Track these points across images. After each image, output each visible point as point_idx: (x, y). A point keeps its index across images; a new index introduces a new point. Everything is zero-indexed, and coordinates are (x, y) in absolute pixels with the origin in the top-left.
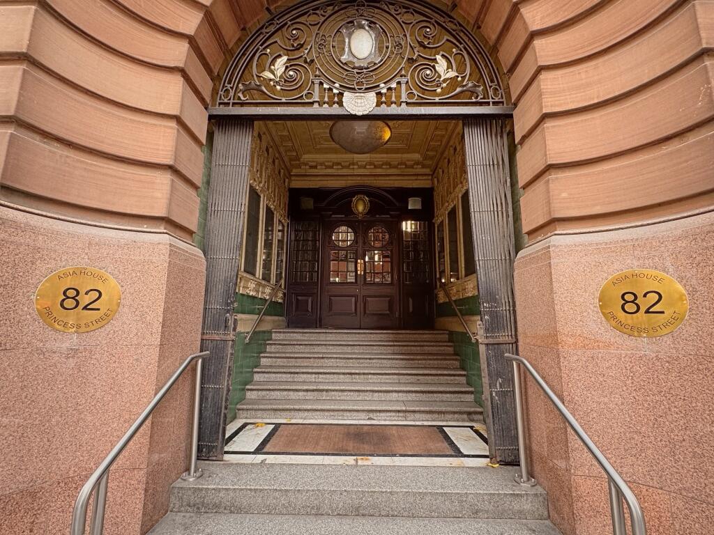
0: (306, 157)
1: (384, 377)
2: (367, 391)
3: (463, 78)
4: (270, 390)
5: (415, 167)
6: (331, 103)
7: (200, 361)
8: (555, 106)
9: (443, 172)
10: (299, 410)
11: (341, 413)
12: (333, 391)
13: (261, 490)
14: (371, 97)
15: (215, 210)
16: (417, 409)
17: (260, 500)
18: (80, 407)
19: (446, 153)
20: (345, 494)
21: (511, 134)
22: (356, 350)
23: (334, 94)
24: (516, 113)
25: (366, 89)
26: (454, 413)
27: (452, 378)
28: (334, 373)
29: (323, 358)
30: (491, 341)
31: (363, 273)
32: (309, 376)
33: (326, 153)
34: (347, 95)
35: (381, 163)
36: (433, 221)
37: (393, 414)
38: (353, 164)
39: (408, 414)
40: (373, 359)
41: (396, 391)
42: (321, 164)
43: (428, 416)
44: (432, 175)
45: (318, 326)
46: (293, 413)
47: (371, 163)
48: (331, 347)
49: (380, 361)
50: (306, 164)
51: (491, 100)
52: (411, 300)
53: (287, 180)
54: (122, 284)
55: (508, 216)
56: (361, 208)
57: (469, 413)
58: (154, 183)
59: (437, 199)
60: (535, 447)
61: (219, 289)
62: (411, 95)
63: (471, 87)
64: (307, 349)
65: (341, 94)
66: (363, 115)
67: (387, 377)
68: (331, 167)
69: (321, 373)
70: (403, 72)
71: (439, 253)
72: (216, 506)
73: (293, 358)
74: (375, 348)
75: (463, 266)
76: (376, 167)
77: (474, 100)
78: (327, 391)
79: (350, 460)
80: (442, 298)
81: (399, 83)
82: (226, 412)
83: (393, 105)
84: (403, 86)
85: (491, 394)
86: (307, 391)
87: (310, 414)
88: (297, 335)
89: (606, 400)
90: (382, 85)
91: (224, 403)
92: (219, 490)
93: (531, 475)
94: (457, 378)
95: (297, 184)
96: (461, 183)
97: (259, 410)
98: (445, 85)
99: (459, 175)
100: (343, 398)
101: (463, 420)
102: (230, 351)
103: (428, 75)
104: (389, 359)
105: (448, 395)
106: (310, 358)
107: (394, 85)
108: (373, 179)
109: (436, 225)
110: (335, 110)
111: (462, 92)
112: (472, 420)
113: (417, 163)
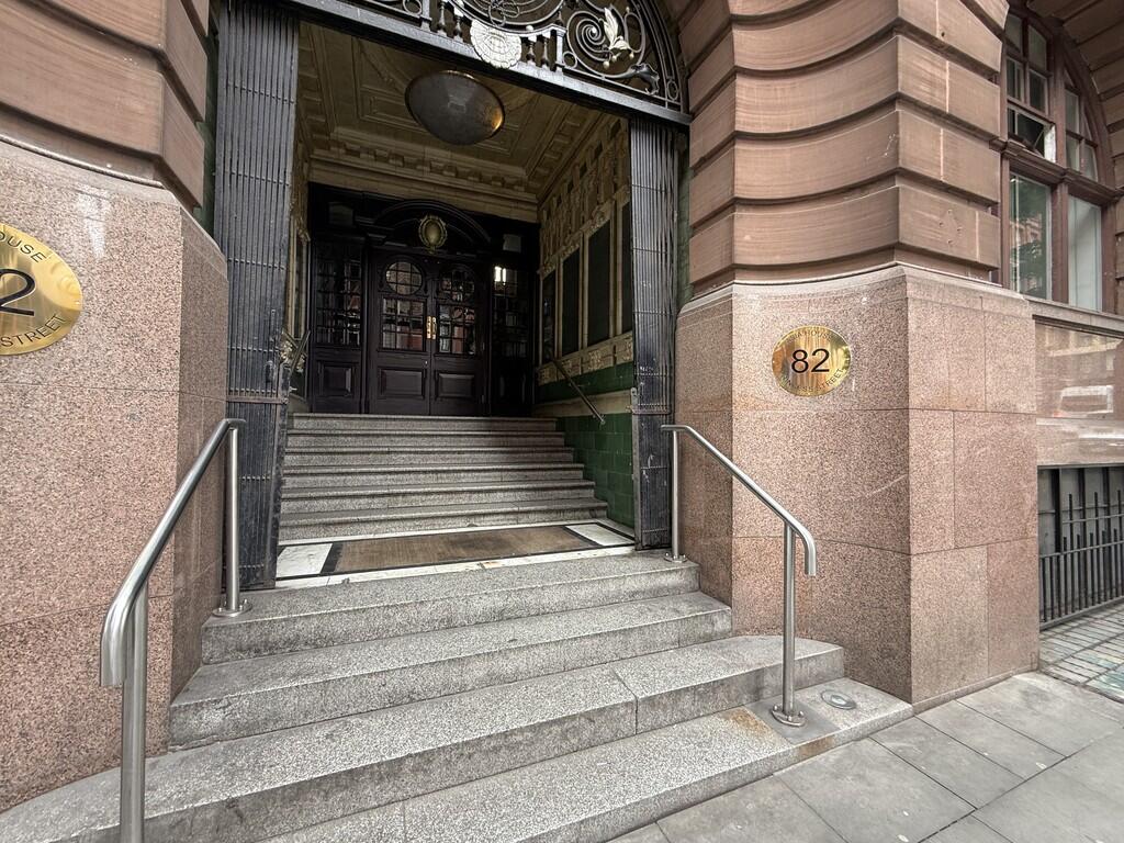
0: (341, 132)
1: (483, 474)
2: (463, 492)
3: (637, 55)
4: (311, 498)
5: (516, 187)
6: (452, 33)
7: (235, 432)
8: (748, 124)
9: (559, 202)
10: (368, 522)
11: (431, 521)
12: (414, 494)
13: (364, 610)
14: (514, 39)
16: (533, 508)
17: (363, 624)
19: (568, 173)
20: (485, 597)
21: (685, 156)
22: (436, 442)
23: (455, 18)
24: (695, 127)
25: (506, 26)
26: (575, 510)
27: (567, 472)
28: (409, 472)
29: (388, 453)
31: (434, 337)
32: (372, 477)
33: (379, 133)
34: (477, 27)
35: (467, 170)
36: (538, 272)
37: (501, 517)
38: (423, 162)
39: (520, 516)
40: (463, 452)
41: (501, 490)
42: (368, 151)
43: (544, 517)
44: (539, 205)
45: (363, 410)
46: (356, 527)
47: (450, 168)
48: (397, 439)
49: (472, 456)
50: (339, 144)
51: (666, 99)
52: (502, 380)
53: (306, 165)
54: (80, 269)
55: (672, 261)
56: (433, 237)
57: (591, 509)
58: (125, 78)
59: (545, 239)
61: (252, 316)
62: (569, 58)
63: (645, 73)
64: (360, 441)
65: (467, 23)
66: (501, 69)
67: (487, 474)
68: (386, 160)
69: (390, 473)
70: (560, 18)
71: (545, 317)
72: (289, 642)
73: (339, 453)
74: (462, 439)
75: (586, 331)
76: (458, 175)
77: (648, 93)
78: (404, 494)
79: (474, 566)
80: (547, 376)
81: (554, 33)
82: (276, 515)
83: (545, 67)
84: (560, 41)
85: (642, 473)
86: (373, 496)
87: (384, 525)
88: (337, 423)
90: (530, 28)
91: (272, 503)
92: (295, 620)
94: (572, 472)
95: (322, 176)
96: (592, 218)
98: (615, 57)
99: (587, 207)
100: (428, 503)
101: (585, 519)
102: (279, 421)
103: (593, 35)
104: (486, 452)
105: (565, 492)
106: (368, 453)
107: (547, 34)
108: (453, 194)
109: (541, 279)
110: (456, 45)
111: (635, 76)
112: (595, 517)
113: (520, 183)
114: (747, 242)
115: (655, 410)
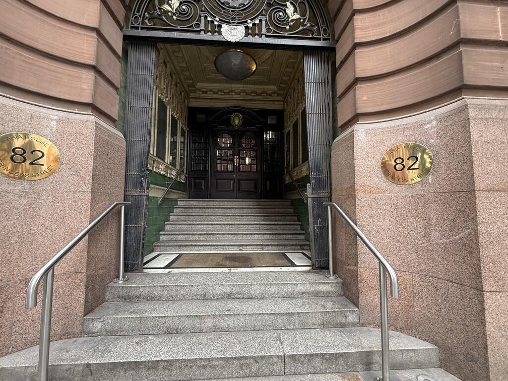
0: (199, 85)
1: (250, 226)
2: (239, 234)
3: (304, 20)
4: (176, 234)
5: (273, 95)
6: (213, 32)
7: (123, 207)
8: (362, 38)
9: (290, 98)
10: (195, 246)
11: (222, 247)
12: (218, 234)
13: (167, 286)
14: (242, 28)
15: (131, 107)
16: (270, 243)
17: (166, 292)
18: (33, 232)
19: (293, 84)
20: (222, 286)
21: (334, 63)
22: (233, 211)
23: (215, 25)
24: (338, 46)
25: (238, 23)
26: (293, 245)
27: (292, 226)
28: (218, 224)
29: (211, 215)
30: (315, 196)
31: (238, 165)
32: (202, 226)
33: (213, 82)
34: (225, 27)
35: (250, 91)
36: (284, 131)
37: (255, 247)
38: (232, 91)
39: (264, 247)
40: (243, 216)
41: (257, 234)
42: (211, 91)
43: (276, 248)
44: (283, 101)
45: (209, 197)
46: (191, 248)
47: (244, 91)
48: (217, 210)
49: (248, 217)
50: (199, 90)
51: (322, 37)
52: (268, 182)
53: (186, 101)
54: (60, 148)
55: (329, 117)
56: (237, 122)
57: (301, 245)
58: (82, 78)
59: (286, 117)
60: (338, 256)
61: (136, 161)
62: (268, 30)
63: (309, 27)
64: (201, 211)
65: (220, 26)
66: (236, 42)
67: (252, 226)
68: (217, 93)
69: (210, 224)
70: (264, 13)
71: (287, 152)
72: (137, 297)
73: (191, 216)
74: (245, 210)
75: (301, 157)
76: (247, 94)
77: (311, 36)
78: (213, 234)
79: (227, 270)
80: (287, 180)
81: (261, 21)
82: (144, 242)
83: (256, 36)
84: (264, 23)
85: (314, 228)
86: (200, 234)
87: (202, 248)
88: (194, 203)
89: (381, 223)
90: (249, 21)
91: (142, 236)
92: (139, 287)
93: (334, 273)
94: (295, 226)
95: (194, 104)
96: (302, 103)
97: (169, 246)
98: (292, 23)
99: (300, 98)
100: (224, 239)
101: (298, 250)
102: (145, 203)
103: (280, 16)
104: (254, 216)
105: (289, 236)
106: (203, 216)
107: (257, 22)
108: (245, 102)
109: (285, 135)
110: (216, 37)
111: (303, 30)
112: (303, 250)
113: (274, 93)
114: (365, 100)
115: (321, 195)
